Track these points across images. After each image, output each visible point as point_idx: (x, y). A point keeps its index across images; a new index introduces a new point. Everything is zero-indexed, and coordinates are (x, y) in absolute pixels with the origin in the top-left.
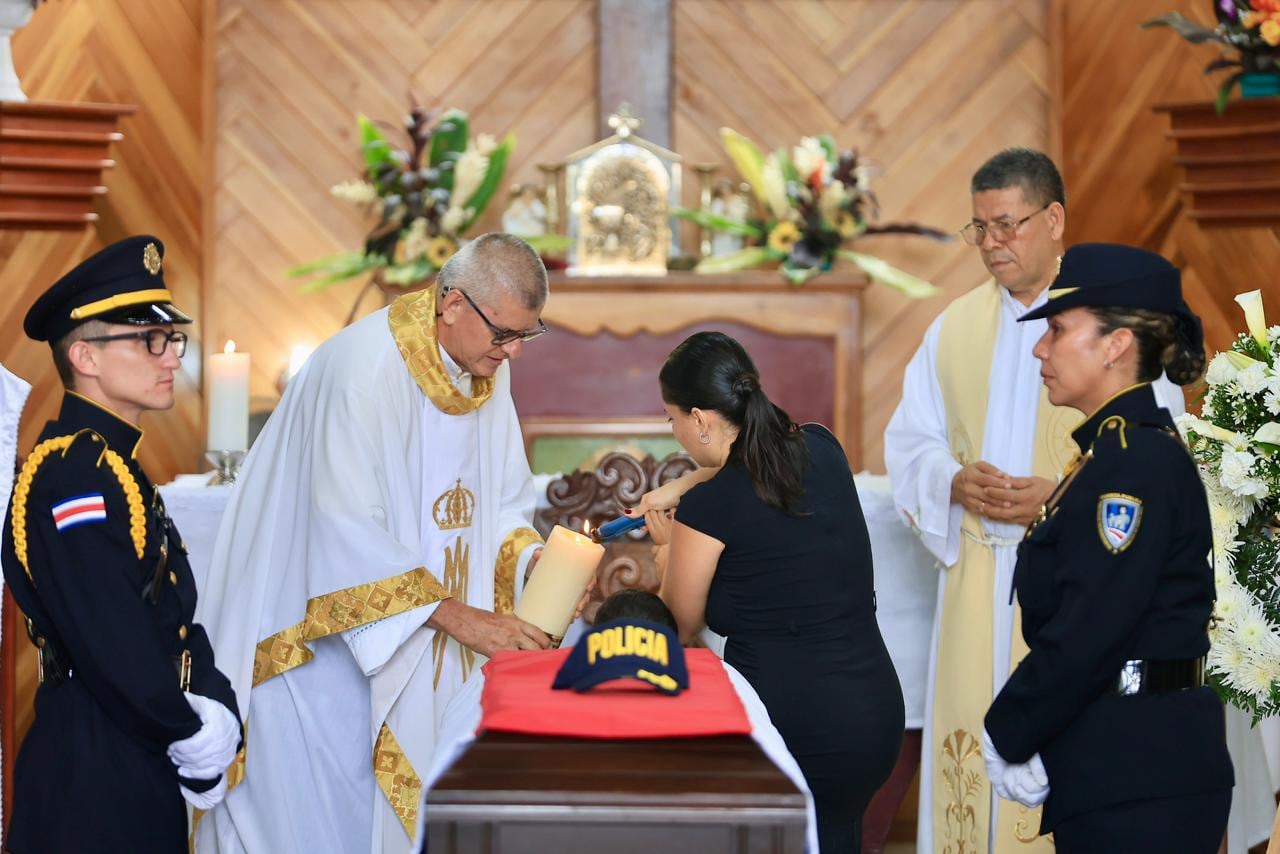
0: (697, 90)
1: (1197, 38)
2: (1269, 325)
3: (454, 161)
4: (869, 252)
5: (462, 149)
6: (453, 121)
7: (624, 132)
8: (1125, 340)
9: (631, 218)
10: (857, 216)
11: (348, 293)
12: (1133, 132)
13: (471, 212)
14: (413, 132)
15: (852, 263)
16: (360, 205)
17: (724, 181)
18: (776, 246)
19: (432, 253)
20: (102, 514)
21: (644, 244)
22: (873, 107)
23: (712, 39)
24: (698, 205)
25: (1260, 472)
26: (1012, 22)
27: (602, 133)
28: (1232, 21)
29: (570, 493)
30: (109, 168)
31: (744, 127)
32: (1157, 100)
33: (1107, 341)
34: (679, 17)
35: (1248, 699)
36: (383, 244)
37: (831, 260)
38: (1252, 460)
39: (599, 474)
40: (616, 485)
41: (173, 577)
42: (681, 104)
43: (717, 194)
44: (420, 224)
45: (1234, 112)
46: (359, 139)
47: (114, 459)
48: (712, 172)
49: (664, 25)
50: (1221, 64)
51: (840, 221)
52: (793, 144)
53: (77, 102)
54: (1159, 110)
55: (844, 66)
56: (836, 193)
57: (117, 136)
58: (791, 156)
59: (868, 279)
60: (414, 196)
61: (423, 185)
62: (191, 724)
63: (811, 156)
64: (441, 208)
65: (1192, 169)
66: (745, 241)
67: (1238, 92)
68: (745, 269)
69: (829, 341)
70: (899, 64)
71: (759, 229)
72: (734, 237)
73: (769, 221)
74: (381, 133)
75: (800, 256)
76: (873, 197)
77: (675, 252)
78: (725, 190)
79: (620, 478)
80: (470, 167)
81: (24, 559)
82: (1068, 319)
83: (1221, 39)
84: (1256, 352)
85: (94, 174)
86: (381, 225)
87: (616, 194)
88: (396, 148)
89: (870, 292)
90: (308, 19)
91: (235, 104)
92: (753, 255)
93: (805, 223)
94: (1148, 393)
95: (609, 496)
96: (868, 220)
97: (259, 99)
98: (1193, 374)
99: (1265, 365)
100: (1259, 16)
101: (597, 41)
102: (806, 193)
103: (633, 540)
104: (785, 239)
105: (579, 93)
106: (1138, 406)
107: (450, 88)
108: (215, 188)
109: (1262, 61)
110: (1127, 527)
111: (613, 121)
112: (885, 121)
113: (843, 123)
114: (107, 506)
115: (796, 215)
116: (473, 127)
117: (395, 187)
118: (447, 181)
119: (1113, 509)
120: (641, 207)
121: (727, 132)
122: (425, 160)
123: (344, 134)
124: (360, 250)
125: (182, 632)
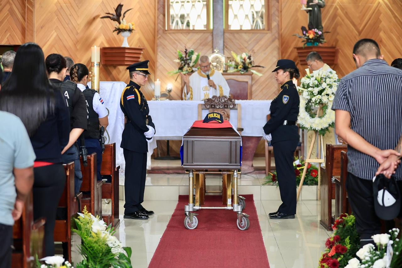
0: (227, 46)
1: (300, 37)
2: (310, 73)
3: (192, 56)
4: (254, 70)
5: (193, 54)
6: (192, 51)
7: (217, 52)
8: (287, 73)
9: (218, 65)
10: (251, 64)
11: (176, 76)
12: (292, 52)
13: (194, 64)
14: (186, 52)
15: (250, 71)
16: (178, 63)
17: (232, 59)
18: (239, 68)
19: (188, 70)
20: (134, 98)
21: (220, 68)
22: (254, 49)
23: (230, 39)
24: (228, 63)
25: (309, 95)
26: (274, 37)
27: (213, 52)
28: (305, 35)
29: (208, 101)
30: (141, 57)
31: (234, 52)
32: (295, 47)
33: (285, 74)
34: (225, 36)
35: (307, 128)
36: (181, 69)
37: (247, 71)
38: (308, 93)
39: (212, 99)
40: (214, 100)
41: (145, 108)
42: (225, 48)
43: (230, 61)
44: (186, 65)
45: (306, 48)
46: (178, 53)
47: (136, 90)
48: (230, 58)
49: (223, 37)
50: (304, 41)
51: (249, 65)
52: (241, 54)
53: (137, 47)
54: (295, 48)
55: (249, 43)
56: (248, 61)
57: (142, 52)
58: (241, 55)
59: (253, 73)
60: (186, 61)
61: (187, 60)
62: (147, 130)
63: (244, 55)
64: (190, 63)
65: (300, 57)
66: (234, 68)
67: (306, 45)
68: (234, 72)
69: (247, 82)
70: (257, 43)
71: (237, 66)
72: (233, 67)
73: (238, 65)
74: (181, 52)
75: (243, 70)
76: (253, 61)
77: (224, 69)
78: (232, 60)
79: (215, 99)
80: (194, 57)
81: (123, 105)
82: (279, 71)
83: (303, 37)
84: (308, 77)
85: (139, 58)
86: (181, 66)
87: (215, 61)
88: (183, 55)
89: (253, 75)
90: (171, 37)
91: (160, 49)
92: (236, 70)
93: (243, 65)
94: (292, 81)
95: (214, 102)
96: (253, 65)
97: (163, 48)
98: (298, 77)
99: (309, 79)
100: (309, 34)
101: (213, 39)
102: (244, 61)
103: (217, 108)
104: (240, 68)
105: (210, 47)
106: (290, 83)
107: (191, 46)
108: (157, 61)
109: (310, 41)
110: (287, 100)
111: (215, 50)
112: (255, 51)
113: (249, 51)
114: (135, 97)
115: (242, 64)
116: (194, 52)
117: (183, 60)
118: (191, 59)
119: (285, 98)
120: (219, 63)
121: (232, 52)
122: (187, 56)
123: (176, 53)
124: (178, 69)
125: (147, 116)
